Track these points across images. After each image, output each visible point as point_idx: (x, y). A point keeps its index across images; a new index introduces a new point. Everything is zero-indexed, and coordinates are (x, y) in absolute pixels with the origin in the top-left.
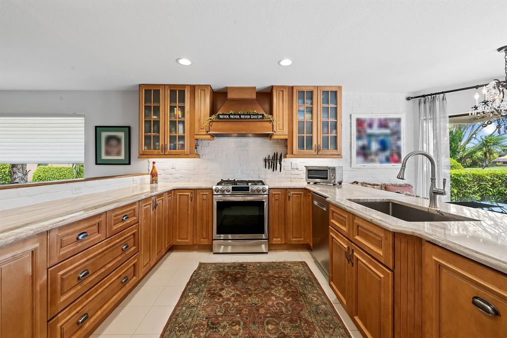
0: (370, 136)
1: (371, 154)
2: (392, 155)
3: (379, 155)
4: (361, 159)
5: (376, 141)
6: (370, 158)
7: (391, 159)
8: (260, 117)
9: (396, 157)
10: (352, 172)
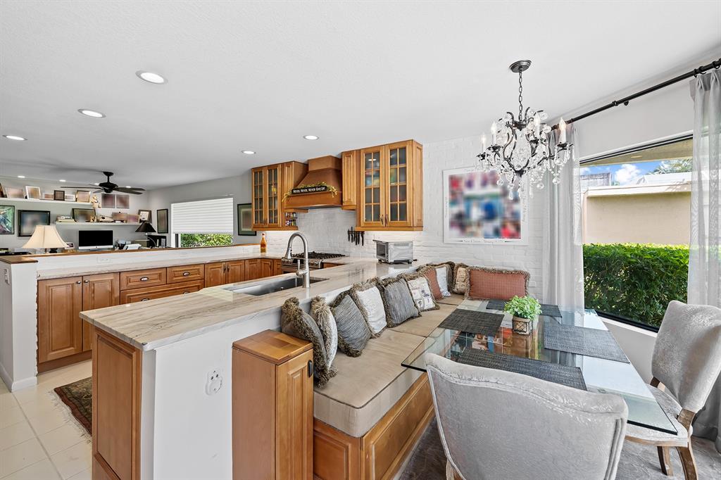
0: (469, 199)
1: (470, 225)
2: (504, 226)
3: (482, 226)
4: (456, 231)
5: (479, 206)
6: (469, 230)
7: (502, 231)
8: (324, 188)
9: (511, 229)
10: (446, 249)
